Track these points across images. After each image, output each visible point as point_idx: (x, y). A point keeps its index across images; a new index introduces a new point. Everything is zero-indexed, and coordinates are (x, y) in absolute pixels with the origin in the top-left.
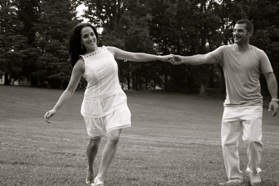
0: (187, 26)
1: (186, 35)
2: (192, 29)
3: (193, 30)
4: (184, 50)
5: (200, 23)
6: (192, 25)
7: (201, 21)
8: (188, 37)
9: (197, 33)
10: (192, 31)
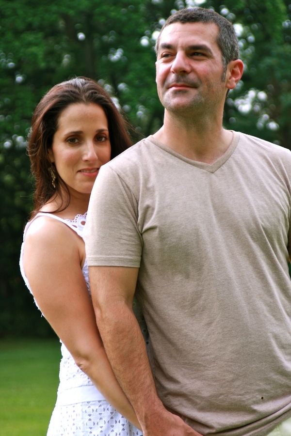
0: (9, 35)
1: (12, 73)
2: (30, 44)
3: (39, 51)
4: (7, 144)
5: (65, 17)
6: (30, 28)
7: (70, 8)
8: (23, 83)
9: (59, 61)
10: (35, 55)
